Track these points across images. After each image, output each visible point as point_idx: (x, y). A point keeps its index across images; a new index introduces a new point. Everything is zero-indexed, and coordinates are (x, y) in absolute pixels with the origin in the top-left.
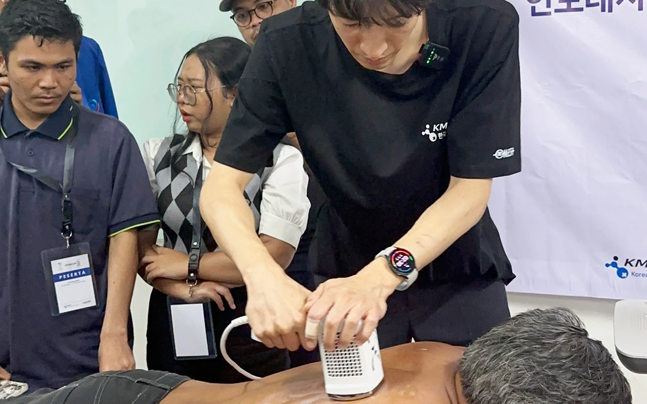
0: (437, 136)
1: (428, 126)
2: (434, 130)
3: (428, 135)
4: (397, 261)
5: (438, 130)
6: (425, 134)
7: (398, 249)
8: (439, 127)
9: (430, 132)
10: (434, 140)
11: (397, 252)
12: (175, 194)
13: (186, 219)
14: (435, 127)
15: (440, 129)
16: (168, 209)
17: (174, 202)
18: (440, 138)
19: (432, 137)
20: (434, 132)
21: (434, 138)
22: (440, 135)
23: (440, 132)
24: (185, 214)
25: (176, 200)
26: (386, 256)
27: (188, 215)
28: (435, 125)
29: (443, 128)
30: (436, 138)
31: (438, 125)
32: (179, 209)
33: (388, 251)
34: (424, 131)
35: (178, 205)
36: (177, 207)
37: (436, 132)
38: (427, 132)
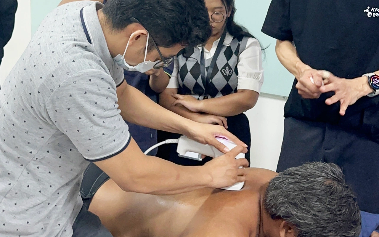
0: (372, 14)
1: (369, 8)
2: (371, 11)
3: (367, 13)
4: (374, 81)
5: (374, 11)
6: (366, 12)
7: (376, 75)
8: (374, 10)
9: (369, 11)
10: (370, 16)
11: (375, 77)
12: (189, 69)
13: (196, 82)
14: (373, 9)
15: (375, 11)
16: (186, 77)
17: (189, 73)
18: (373, 16)
19: (369, 14)
20: (371, 12)
21: (370, 15)
22: (374, 14)
23: (374, 12)
24: (196, 79)
25: (190, 71)
26: (368, 76)
27: (198, 80)
28: (373, 8)
29: (377, 11)
30: (371, 15)
31: (375, 8)
32: (192, 77)
33: (370, 75)
34: (366, 10)
35: (191, 74)
36: (191, 75)
37: (372, 12)
38: (367, 11)
